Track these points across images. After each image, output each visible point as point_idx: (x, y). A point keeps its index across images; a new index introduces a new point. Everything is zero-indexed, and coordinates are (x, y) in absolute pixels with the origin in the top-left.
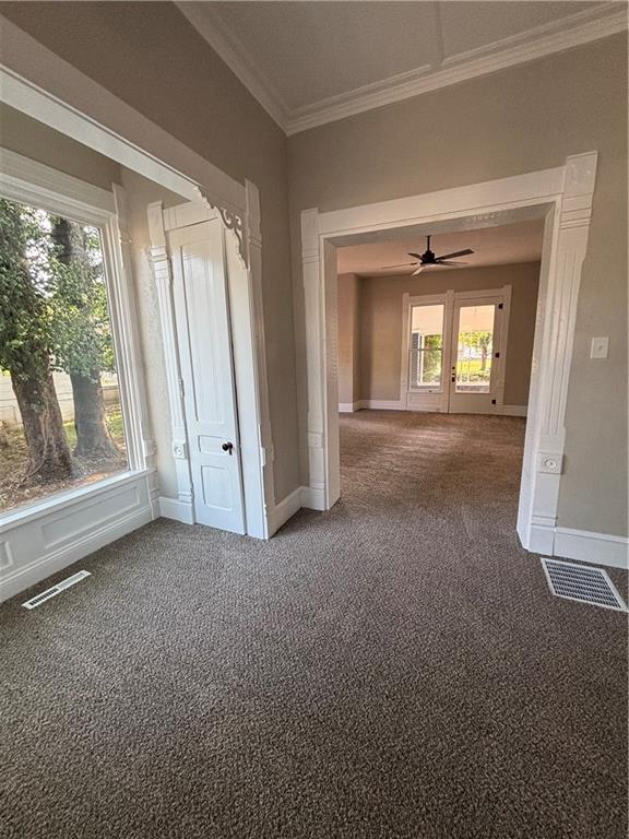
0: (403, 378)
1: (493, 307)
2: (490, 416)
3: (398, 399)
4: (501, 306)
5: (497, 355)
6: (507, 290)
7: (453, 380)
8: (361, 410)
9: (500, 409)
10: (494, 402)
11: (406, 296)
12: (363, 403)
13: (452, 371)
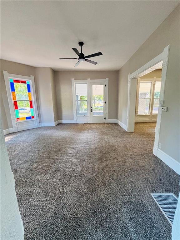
0: (74, 111)
1: (103, 85)
2: (105, 123)
3: (73, 119)
4: (105, 86)
5: (105, 103)
6: (107, 80)
7: (92, 111)
8: (59, 124)
9: (107, 121)
10: (105, 118)
11: (73, 80)
12: (60, 121)
13: (91, 108)
